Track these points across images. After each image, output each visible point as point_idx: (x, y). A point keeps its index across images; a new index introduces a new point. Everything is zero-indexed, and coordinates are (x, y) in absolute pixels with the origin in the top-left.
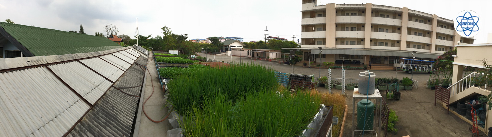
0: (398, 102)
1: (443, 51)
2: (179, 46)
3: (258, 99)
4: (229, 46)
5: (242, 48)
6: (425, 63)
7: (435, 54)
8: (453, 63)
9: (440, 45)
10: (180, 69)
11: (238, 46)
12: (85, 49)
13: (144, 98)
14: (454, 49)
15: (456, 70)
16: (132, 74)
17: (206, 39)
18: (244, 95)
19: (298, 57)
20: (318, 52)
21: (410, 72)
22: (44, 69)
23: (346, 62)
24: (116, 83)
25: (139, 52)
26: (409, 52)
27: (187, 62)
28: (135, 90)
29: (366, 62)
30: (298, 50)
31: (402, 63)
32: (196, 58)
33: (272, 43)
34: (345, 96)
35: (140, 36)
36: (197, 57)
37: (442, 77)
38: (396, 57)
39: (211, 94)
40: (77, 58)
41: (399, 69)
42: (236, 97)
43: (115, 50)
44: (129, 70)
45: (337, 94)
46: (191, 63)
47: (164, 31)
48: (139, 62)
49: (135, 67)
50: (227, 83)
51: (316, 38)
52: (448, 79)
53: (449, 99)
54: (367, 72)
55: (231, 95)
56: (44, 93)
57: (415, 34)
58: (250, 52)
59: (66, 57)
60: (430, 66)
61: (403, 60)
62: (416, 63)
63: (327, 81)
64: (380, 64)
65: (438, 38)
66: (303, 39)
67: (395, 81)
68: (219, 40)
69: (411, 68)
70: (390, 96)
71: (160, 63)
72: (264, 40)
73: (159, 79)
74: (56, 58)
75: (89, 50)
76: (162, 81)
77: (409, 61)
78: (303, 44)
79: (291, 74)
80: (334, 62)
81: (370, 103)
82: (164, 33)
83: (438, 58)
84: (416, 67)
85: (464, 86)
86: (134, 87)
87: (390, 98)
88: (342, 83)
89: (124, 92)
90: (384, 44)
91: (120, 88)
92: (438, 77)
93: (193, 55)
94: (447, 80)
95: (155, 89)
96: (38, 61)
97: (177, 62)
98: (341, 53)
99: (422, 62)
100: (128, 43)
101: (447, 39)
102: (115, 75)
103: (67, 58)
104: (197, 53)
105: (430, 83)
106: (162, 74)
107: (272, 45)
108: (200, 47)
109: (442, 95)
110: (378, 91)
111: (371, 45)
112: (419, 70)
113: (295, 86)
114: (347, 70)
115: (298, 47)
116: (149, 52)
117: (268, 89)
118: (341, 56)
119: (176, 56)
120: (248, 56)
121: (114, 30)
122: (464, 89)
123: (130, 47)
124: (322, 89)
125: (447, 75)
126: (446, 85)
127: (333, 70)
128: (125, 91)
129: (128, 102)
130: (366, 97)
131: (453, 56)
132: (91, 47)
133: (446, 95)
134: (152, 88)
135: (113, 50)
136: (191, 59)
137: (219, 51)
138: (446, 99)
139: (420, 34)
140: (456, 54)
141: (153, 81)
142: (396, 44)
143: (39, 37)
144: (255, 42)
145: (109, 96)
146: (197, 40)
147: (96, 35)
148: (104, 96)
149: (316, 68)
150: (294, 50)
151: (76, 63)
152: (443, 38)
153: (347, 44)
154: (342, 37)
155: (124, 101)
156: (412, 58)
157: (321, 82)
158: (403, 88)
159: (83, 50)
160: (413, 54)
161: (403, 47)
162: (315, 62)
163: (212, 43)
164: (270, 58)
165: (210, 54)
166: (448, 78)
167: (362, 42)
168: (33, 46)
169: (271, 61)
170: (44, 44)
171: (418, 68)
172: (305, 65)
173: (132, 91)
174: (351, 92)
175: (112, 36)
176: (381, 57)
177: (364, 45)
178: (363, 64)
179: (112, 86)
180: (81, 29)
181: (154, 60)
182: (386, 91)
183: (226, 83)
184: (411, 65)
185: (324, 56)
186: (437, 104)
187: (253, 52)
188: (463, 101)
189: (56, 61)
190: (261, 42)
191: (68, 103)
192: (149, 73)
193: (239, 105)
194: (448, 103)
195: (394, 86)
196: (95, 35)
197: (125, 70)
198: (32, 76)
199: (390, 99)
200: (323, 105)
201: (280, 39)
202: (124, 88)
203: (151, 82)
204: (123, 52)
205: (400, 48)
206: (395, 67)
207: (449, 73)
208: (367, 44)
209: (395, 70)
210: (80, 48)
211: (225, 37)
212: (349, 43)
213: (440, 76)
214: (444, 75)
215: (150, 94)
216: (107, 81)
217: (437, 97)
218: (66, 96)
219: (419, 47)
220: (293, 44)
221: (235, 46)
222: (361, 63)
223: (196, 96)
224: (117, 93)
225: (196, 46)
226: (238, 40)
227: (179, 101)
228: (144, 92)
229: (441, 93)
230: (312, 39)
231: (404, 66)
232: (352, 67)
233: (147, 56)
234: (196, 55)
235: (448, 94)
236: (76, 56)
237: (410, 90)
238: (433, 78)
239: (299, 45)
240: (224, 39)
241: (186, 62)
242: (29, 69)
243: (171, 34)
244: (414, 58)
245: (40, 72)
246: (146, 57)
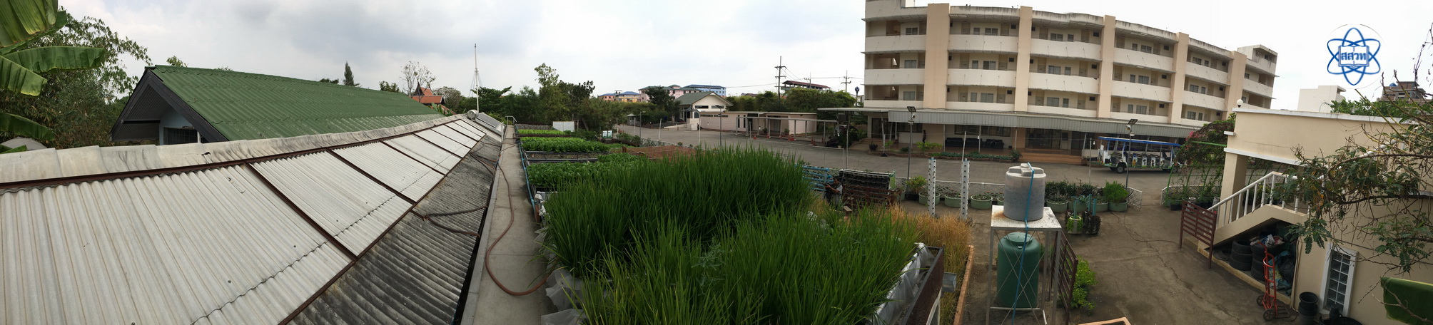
0: (1093, 240)
1: (1200, 119)
2: (576, 111)
3: (765, 232)
4: (694, 107)
5: (723, 110)
6: (1157, 148)
7: (1179, 128)
8: (1225, 150)
9: (1194, 104)
10: (577, 166)
11: (713, 107)
12: (353, 123)
13: (489, 236)
14: (1227, 117)
15: (1230, 167)
16: (461, 181)
17: (638, 92)
18: (731, 224)
19: (856, 130)
20: (905, 118)
21: (1120, 170)
22: (242, 171)
23: (972, 144)
24: (419, 205)
25: (481, 128)
26: (1117, 123)
27: (593, 148)
28: (468, 218)
29: (1017, 143)
30: (857, 114)
31: (1102, 147)
32: (615, 137)
33: (794, 96)
34: (969, 223)
35: (484, 90)
36: (617, 136)
37: (1196, 181)
38: (1088, 133)
39: (651, 225)
40: (328, 145)
41: (1094, 163)
42: (713, 229)
43: (423, 125)
44: (455, 172)
45: (948, 218)
46: (603, 150)
47: (539, 77)
48: (480, 153)
49: (469, 164)
50: (688, 195)
51: (901, 85)
52: (1212, 187)
53: (1213, 232)
54: (1025, 167)
55: (698, 226)
56: (239, 227)
57: (1133, 80)
58: (742, 121)
59: (300, 142)
60: (1168, 154)
61: (1105, 142)
62: (1135, 147)
63: (924, 187)
64: (1051, 148)
65: (1189, 89)
66: (867, 87)
67: (1087, 190)
68: (669, 93)
69: (1124, 159)
70: (1076, 226)
71: (532, 154)
72: (775, 90)
73: (527, 192)
74: (275, 146)
75: (363, 125)
76: (533, 196)
77: (1119, 142)
78: (867, 99)
79: (842, 170)
80: (940, 141)
81: (1030, 242)
82: (541, 80)
83: (1190, 136)
84: (1134, 158)
85: (1250, 204)
86: (467, 212)
87: (1075, 231)
88: (962, 193)
89: (441, 224)
90: (1061, 102)
91: (431, 215)
92: (1188, 182)
93: (607, 130)
94: (1209, 189)
95: (517, 214)
96: (229, 152)
97: (570, 150)
98: (959, 121)
99: (1150, 145)
100: (457, 106)
101: (1210, 93)
102: (418, 183)
103: (302, 145)
104: (616, 127)
105: (1169, 195)
106: (534, 178)
107: (795, 101)
108: (623, 111)
109: (1197, 223)
110: (1052, 213)
111: (1028, 104)
112: (1143, 164)
113: (852, 199)
114: (973, 162)
115: (857, 107)
116: (506, 127)
117: (788, 206)
118: (960, 128)
119: (568, 134)
120: (739, 129)
121: (424, 76)
122: (1249, 211)
123: (459, 116)
124: (911, 206)
125: (1209, 177)
126: (1206, 200)
127: (939, 161)
128: (442, 221)
129: (449, 247)
130: (1022, 226)
131: (1226, 133)
132: (369, 116)
133: (1205, 224)
134: (510, 213)
135: (418, 125)
136: (603, 141)
137: (671, 120)
138: (1205, 234)
139: (1143, 80)
140: (1232, 130)
141: (514, 196)
142: (1088, 103)
143: (240, 94)
144: (752, 95)
145: (402, 234)
146: (617, 96)
147: (382, 89)
148: (388, 235)
149: (900, 156)
150: (847, 112)
151: (325, 156)
152: (1200, 89)
153: (974, 100)
154: (962, 84)
155: (439, 247)
156: (1127, 136)
157: (909, 190)
158: (1106, 208)
159: (349, 125)
160: (1128, 126)
161: (1105, 109)
162: (897, 142)
163: (653, 101)
164: (790, 133)
165: (650, 128)
166: (1212, 184)
167: (1008, 96)
168: (226, 117)
169: (792, 140)
170: (253, 112)
171: (1140, 160)
172: (873, 148)
173: (460, 222)
174: (983, 214)
175: (419, 91)
176: (1051, 132)
177: (1014, 103)
178: (1010, 147)
179: (410, 210)
180: (348, 74)
181: (518, 147)
182: (1066, 214)
183: (686, 195)
184: (1122, 152)
185: (918, 127)
186: (1185, 244)
187: (750, 120)
188: (1244, 237)
189: (275, 151)
190: (769, 94)
191: (295, 251)
192: (503, 177)
193: (719, 251)
194: (1210, 242)
195: (1083, 202)
196: (380, 89)
197: (445, 172)
198: (214, 187)
199: (1074, 233)
200: (921, 245)
201: (814, 86)
202: (441, 215)
203: (508, 198)
204: (442, 129)
205: (1097, 113)
206: (1085, 159)
207: (1213, 172)
208: (1021, 102)
209: (1085, 165)
210: (342, 121)
211: (683, 85)
212: (979, 97)
213: (1192, 179)
214: (1202, 176)
215: (505, 228)
216: (398, 198)
217: (1184, 227)
218: (293, 234)
219: (1141, 110)
220: (844, 98)
221: (707, 107)
222: (1006, 146)
223: (614, 230)
224: (423, 228)
225: (616, 109)
226: (713, 92)
227: (572, 244)
228: (491, 223)
229: (1195, 219)
230: (891, 86)
231: (1106, 155)
232: (983, 154)
233: (501, 136)
234: (614, 131)
235: (1211, 221)
236: (326, 139)
237: (1121, 212)
238: (1176, 183)
239: (859, 100)
240: (681, 89)
241: (591, 149)
242: (208, 171)
243: (558, 82)
244: (1132, 137)
245: (232, 177)
246: (499, 140)
